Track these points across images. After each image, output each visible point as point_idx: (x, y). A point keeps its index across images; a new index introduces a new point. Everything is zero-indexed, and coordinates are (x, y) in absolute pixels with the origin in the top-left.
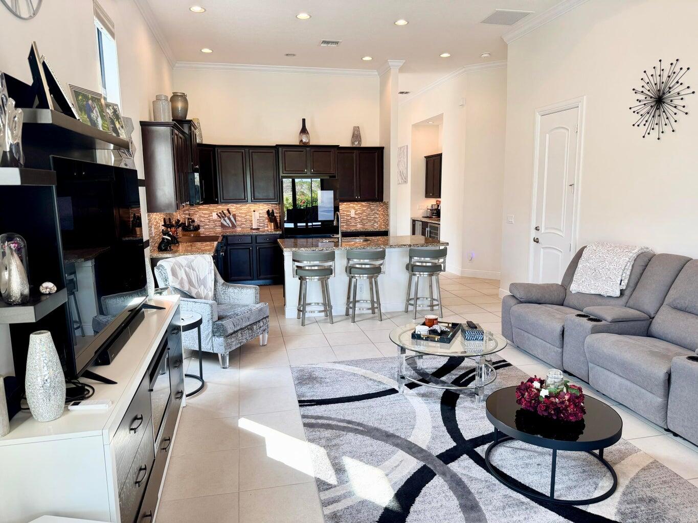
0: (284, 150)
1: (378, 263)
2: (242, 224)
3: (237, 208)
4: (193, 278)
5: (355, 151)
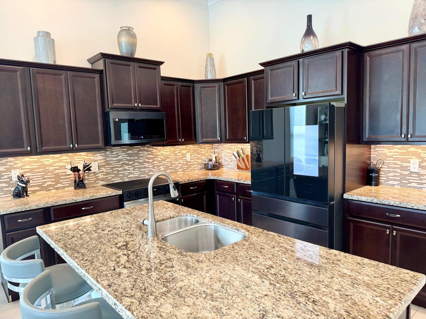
0: (269, 69)
5: (405, 47)
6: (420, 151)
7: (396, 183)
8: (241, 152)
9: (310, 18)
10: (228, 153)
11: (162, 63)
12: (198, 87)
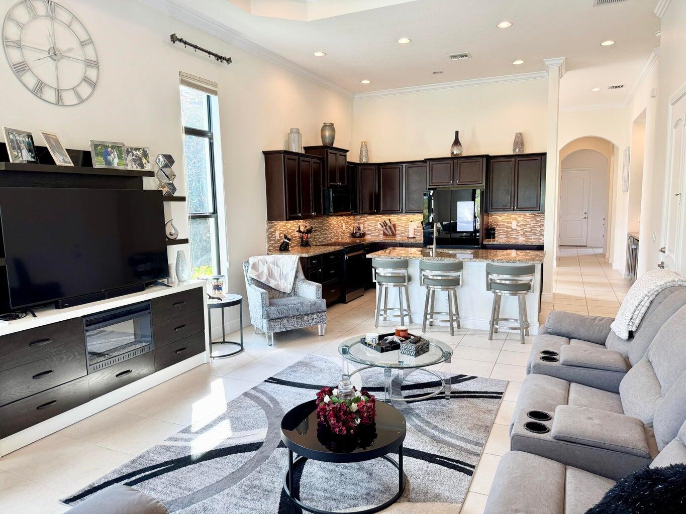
0: (431, 163)
1: (454, 274)
2: (402, 233)
3: (398, 219)
4: (276, 273)
5: (513, 159)
6: (517, 217)
7: (504, 236)
8: (388, 222)
9: (457, 133)
10: (372, 223)
11: (347, 151)
12: (361, 167)
